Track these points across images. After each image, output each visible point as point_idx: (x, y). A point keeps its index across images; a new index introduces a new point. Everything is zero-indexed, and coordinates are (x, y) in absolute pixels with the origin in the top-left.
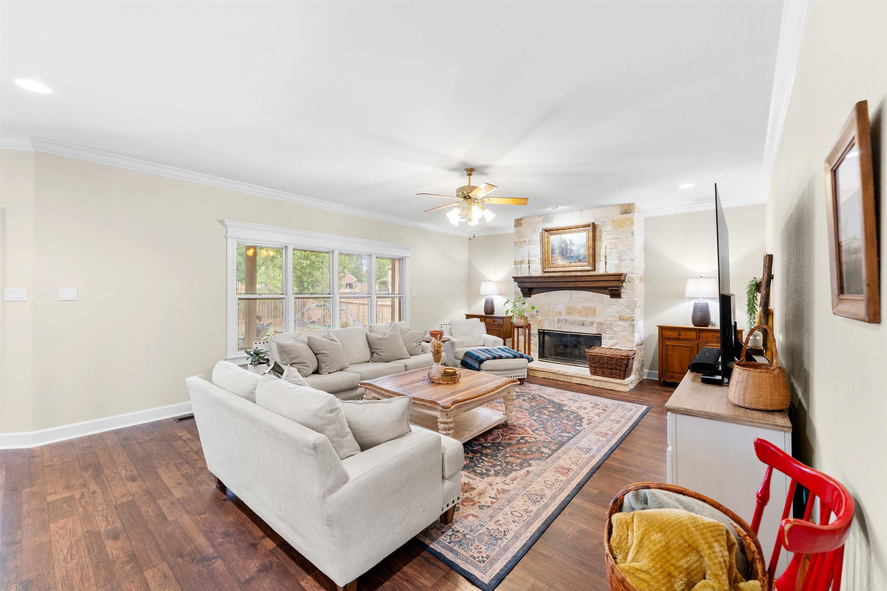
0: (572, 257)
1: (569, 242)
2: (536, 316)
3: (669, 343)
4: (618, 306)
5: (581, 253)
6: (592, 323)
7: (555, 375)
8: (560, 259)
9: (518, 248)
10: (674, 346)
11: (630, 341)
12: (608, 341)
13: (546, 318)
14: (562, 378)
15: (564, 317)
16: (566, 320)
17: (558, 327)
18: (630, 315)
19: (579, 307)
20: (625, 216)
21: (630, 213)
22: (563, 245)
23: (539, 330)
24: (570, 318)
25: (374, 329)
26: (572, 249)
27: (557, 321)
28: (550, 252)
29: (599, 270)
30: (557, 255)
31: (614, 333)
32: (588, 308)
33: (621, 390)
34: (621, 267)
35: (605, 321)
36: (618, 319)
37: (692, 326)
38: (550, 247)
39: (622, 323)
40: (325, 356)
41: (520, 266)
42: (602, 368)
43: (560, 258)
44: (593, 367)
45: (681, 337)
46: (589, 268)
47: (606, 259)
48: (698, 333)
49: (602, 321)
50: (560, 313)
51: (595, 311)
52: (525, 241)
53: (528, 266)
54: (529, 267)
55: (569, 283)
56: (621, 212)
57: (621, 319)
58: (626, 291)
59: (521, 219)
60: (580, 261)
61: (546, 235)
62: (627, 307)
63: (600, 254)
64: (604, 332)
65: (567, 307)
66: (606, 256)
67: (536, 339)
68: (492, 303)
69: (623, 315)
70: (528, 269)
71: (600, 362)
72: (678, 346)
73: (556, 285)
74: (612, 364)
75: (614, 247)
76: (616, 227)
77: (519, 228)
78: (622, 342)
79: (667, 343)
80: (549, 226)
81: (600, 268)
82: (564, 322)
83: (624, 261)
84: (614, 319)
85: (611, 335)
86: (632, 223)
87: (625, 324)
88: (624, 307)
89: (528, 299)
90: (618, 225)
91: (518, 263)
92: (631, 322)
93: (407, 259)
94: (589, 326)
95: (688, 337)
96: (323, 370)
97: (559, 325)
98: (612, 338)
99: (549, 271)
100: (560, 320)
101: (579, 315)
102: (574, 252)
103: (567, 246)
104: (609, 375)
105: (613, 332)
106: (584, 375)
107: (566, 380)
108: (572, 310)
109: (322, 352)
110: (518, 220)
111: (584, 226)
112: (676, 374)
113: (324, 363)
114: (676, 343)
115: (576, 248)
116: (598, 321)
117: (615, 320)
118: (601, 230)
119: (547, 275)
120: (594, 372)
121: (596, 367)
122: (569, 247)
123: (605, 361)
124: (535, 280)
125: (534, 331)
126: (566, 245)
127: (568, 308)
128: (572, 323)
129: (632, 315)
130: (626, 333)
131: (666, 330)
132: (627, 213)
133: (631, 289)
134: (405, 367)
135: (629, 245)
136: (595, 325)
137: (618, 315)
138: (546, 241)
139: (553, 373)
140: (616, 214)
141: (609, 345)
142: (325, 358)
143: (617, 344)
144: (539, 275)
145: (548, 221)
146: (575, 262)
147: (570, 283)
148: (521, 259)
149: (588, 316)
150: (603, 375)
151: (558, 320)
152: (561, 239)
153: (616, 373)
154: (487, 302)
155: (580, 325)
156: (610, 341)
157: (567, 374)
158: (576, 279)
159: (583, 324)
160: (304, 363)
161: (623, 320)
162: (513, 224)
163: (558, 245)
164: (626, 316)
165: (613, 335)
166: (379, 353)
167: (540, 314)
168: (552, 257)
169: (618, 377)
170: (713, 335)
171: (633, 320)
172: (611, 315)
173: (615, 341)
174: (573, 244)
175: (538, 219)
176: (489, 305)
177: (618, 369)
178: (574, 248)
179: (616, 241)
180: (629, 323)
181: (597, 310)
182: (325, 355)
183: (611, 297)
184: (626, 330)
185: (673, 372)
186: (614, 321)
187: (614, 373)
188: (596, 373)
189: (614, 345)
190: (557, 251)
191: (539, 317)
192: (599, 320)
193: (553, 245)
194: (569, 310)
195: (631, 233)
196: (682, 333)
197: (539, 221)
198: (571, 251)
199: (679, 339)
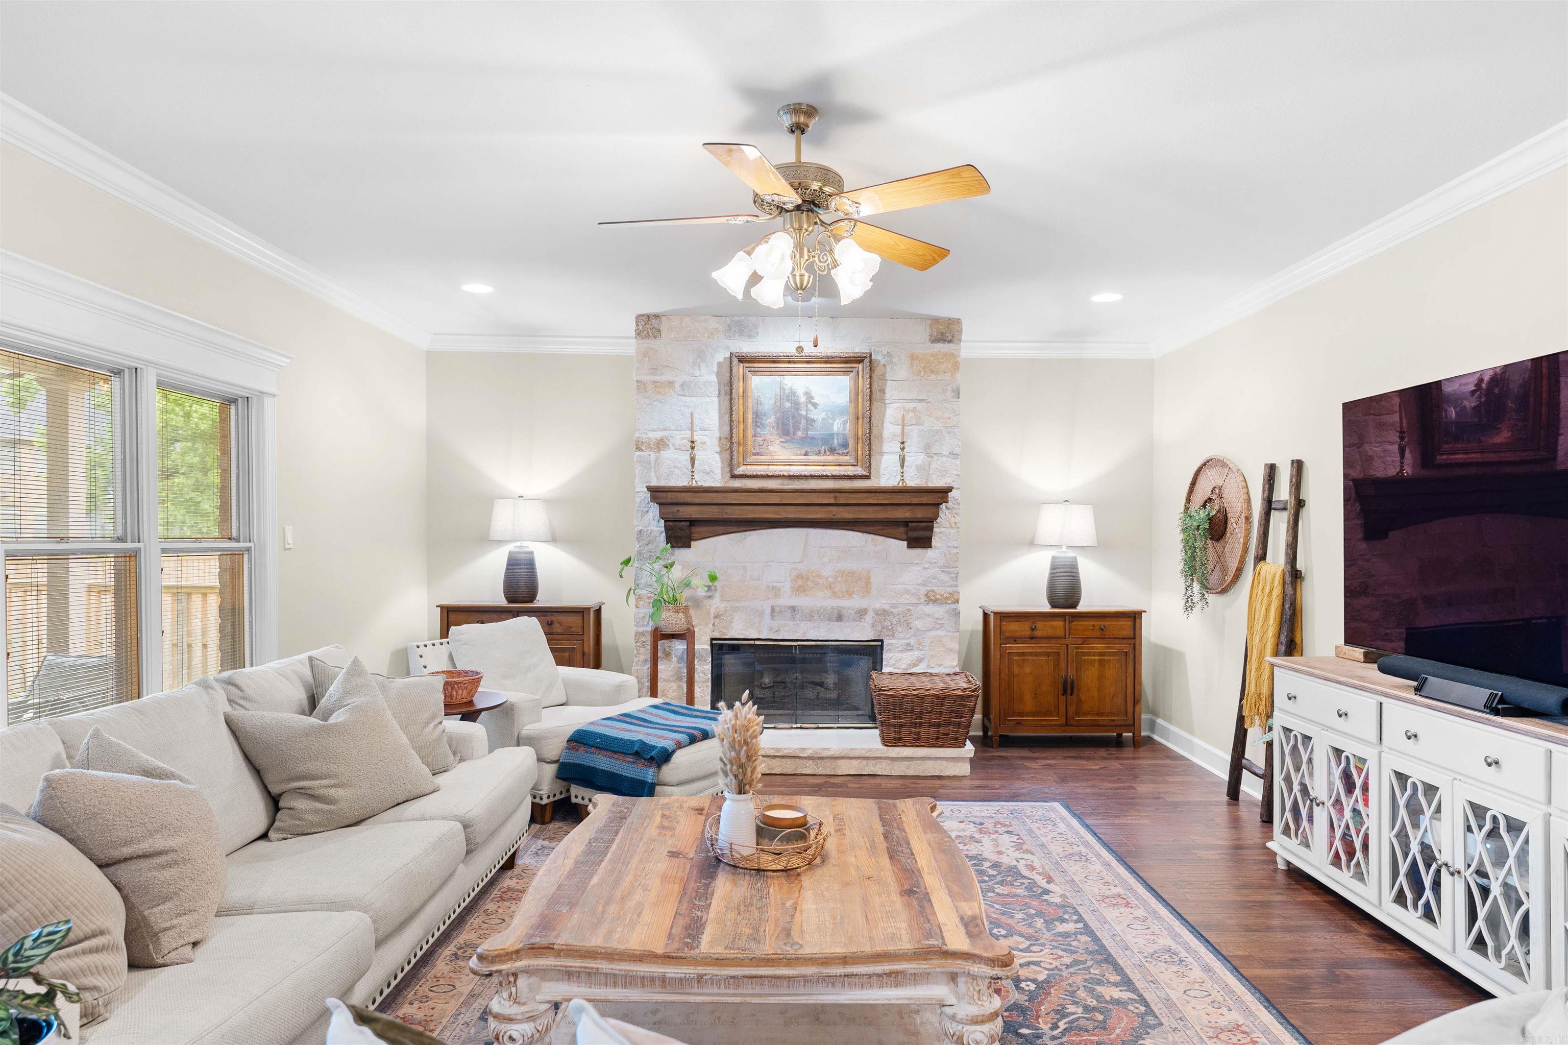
0: (813, 438)
1: (803, 399)
2: (706, 603)
3: (1013, 648)
4: (924, 568)
5: (835, 428)
6: (862, 613)
7: (789, 761)
8: (777, 442)
9: (648, 401)
10: (1023, 654)
11: (951, 651)
12: (899, 655)
13: (738, 604)
14: (809, 768)
15: (786, 600)
16: (793, 609)
17: (770, 629)
18: (950, 590)
19: (827, 572)
20: (939, 346)
21: (950, 341)
22: (788, 405)
23: (712, 639)
24: (803, 602)
25: (249, 691)
26: (812, 416)
27: (768, 611)
28: (750, 421)
29: (878, 477)
30: (769, 430)
31: (914, 635)
32: (850, 576)
33: (956, 773)
34: (931, 471)
35: (894, 606)
36: (923, 599)
37: (1046, 608)
38: (750, 406)
39: (930, 609)
40: (163, 867)
41: (653, 456)
42: (915, 725)
43: (777, 440)
44: (894, 726)
45: (1038, 633)
46: (859, 470)
47: (903, 449)
48: (1067, 622)
49: (887, 607)
50: (776, 591)
51: (868, 583)
52: (671, 383)
53: (688, 458)
54: (693, 460)
55: (812, 508)
56: (931, 336)
57: (931, 599)
58: (942, 529)
59: (657, 316)
60: (832, 451)
61: (741, 373)
62: (945, 569)
63: (882, 437)
64: (889, 633)
65: (795, 573)
66: (903, 443)
67: (707, 667)
68: (531, 565)
69: (935, 589)
70: (690, 467)
71: (912, 711)
72: (1031, 654)
73: (777, 513)
74: (941, 713)
75: (914, 422)
76: (920, 371)
77: (651, 343)
78: (932, 656)
79: (1010, 648)
80: (748, 347)
81: (882, 471)
82: (788, 614)
83: (936, 457)
84: (914, 601)
85: (907, 641)
86: (956, 367)
87: (939, 611)
88: (937, 570)
89: (682, 554)
90: (924, 368)
91: (649, 447)
92: (953, 606)
93: (268, 401)
94: (854, 620)
95: (1050, 632)
96: (167, 941)
97: (775, 624)
98: (909, 648)
99: (748, 473)
100: (777, 609)
101: (828, 593)
102: (818, 424)
103: (797, 409)
104: (931, 742)
105: (912, 632)
106: (870, 750)
107: (820, 771)
108: (808, 579)
109: (145, 846)
110: (648, 316)
111: (848, 360)
112: (1027, 716)
113: (166, 899)
114: (1028, 648)
115: (823, 415)
116: (877, 606)
117: (916, 602)
118: (884, 375)
119: (737, 484)
120: (895, 739)
121: (901, 726)
122: (804, 413)
123: (927, 706)
124: (708, 497)
125: (702, 646)
126: (797, 405)
127: (800, 576)
128: (811, 615)
129: (955, 589)
130: (941, 633)
131: (1007, 619)
132: (945, 341)
133: (953, 525)
134: (466, 827)
135: (949, 419)
136: (869, 618)
137: (923, 590)
138: (741, 390)
139: (782, 757)
140: (919, 336)
141: (904, 666)
142: (167, 874)
143: (920, 660)
144: (713, 485)
145: (741, 333)
146: (819, 453)
147: (818, 508)
148: (659, 435)
149: (850, 595)
150: (917, 742)
151: (773, 610)
152: (782, 389)
153: (948, 734)
154: (513, 564)
155: (830, 620)
156: (904, 655)
157: (825, 754)
158: (835, 498)
159: (840, 618)
160: (94, 935)
161: (935, 601)
162: (631, 327)
163: (772, 402)
164: (943, 591)
165: (912, 641)
166: (322, 792)
167: (717, 595)
168: (755, 436)
169: (950, 742)
170: (1094, 625)
171: (957, 601)
172: (907, 591)
173: (916, 654)
174: (815, 405)
175: (713, 323)
176: (523, 572)
177: (955, 724)
178: (817, 415)
179: (919, 406)
180: (948, 607)
181: (873, 580)
182: (162, 859)
183: (909, 547)
184: (942, 626)
185: (1021, 714)
186: (913, 604)
187: (945, 734)
188: (900, 739)
189: (915, 665)
190: (771, 420)
191: (716, 604)
192: (879, 603)
193: (758, 402)
194: (800, 582)
195: (953, 391)
196: (1040, 625)
197: (717, 329)
198: (810, 421)
199: (1032, 638)
